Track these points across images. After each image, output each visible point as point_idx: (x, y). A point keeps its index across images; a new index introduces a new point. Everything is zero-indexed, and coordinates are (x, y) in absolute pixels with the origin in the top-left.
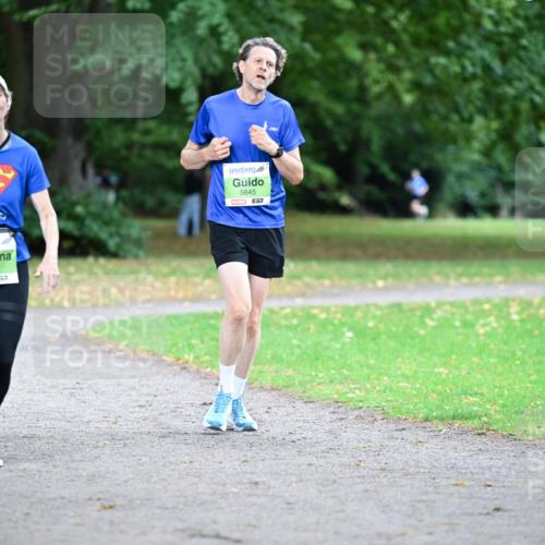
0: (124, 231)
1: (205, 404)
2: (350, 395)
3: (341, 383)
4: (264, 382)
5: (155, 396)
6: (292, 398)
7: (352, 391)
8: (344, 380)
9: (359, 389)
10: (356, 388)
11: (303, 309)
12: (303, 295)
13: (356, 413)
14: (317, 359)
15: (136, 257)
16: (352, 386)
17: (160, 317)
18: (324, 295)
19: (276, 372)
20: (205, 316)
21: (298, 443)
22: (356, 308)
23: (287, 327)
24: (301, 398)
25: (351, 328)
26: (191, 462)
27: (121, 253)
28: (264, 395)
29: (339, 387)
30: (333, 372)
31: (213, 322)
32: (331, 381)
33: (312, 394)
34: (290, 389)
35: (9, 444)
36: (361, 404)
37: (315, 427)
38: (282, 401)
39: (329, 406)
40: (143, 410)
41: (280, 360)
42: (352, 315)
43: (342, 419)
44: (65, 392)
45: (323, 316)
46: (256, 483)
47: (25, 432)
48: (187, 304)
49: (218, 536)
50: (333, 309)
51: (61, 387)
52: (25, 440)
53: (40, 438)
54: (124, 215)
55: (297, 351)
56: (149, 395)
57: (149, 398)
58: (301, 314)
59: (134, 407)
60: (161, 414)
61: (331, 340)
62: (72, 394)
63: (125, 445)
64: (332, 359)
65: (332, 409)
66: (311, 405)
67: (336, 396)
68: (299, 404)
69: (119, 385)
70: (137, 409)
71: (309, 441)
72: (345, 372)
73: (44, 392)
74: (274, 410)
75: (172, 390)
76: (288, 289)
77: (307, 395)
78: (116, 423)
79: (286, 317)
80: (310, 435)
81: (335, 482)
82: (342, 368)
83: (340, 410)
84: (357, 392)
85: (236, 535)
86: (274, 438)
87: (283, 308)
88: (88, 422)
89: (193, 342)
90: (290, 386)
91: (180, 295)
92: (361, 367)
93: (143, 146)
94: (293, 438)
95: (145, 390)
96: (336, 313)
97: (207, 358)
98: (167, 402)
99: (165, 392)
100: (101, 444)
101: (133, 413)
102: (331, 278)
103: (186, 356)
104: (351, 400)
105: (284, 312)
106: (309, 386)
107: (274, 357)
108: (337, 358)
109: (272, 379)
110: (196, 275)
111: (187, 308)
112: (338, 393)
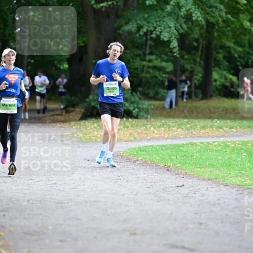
0: (141, 106)
1: (177, 186)
2: (245, 182)
3: (241, 177)
4: (205, 176)
5: (155, 183)
6: (218, 184)
7: (246, 180)
8: (243, 176)
9: (250, 179)
10: (248, 179)
11: (223, 142)
12: (223, 136)
13: (248, 190)
14: (230, 166)
15: (146, 118)
16: (246, 178)
17: (157, 146)
18: (233, 136)
19: (211, 171)
20: (177, 145)
21: (221, 204)
22: (248, 142)
23: (216, 151)
24: (222, 184)
25: (245, 151)
26: (171, 213)
27: (139, 116)
28: (205, 182)
29: (240, 179)
30: (237, 172)
31: (181, 148)
32: (236, 176)
33: (228, 181)
34: (217, 180)
35: (88, 205)
36: (250, 187)
37: (229, 197)
38: (214, 185)
39: (235, 187)
40: (149, 189)
41: (213, 166)
42: (246, 145)
43: (241, 194)
44: (113, 181)
45: (233, 145)
46: (201, 223)
47: (94, 199)
48: (169, 140)
49: (183, 248)
50: (237, 142)
51: (111, 178)
52: (95, 203)
53: (101, 202)
54: (140, 99)
55: (221, 162)
56: (151, 182)
57: (152, 184)
58: (222, 145)
59: (144, 188)
60: (157, 191)
61: (236, 157)
62: (116, 182)
63: (141, 205)
64: (237, 165)
65: (237, 189)
66: (227, 187)
67: (238, 183)
68: (221, 187)
69: (138, 177)
70: (147, 189)
71: (226, 204)
72: (243, 172)
73: (104, 181)
74: (210, 189)
75: (162, 180)
76: (216, 133)
77: (225, 182)
78: (136, 195)
79: (215, 146)
80: (227, 201)
81: (238, 223)
82: (242, 170)
83: (240, 189)
84: (249, 181)
85: (192, 247)
86: (210, 202)
87: (214, 142)
88: (124, 194)
89: (172, 157)
90: (217, 178)
91: (166, 136)
92: (250, 169)
93: (149, 67)
94: (219, 202)
95: (149, 180)
96: (238, 144)
97: (179, 165)
98: (161, 185)
99: (159, 181)
100: (130, 205)
101: (144, 190)
102: (237, 128)
103: (169, 164)
104: (245, 185)
105: (214, 144)
106: (226, 178)
107: (210, 165)
108: (239, 165)
109: (209, 175)
110: (174, 127)
111: (170, 142)
112: (239, 181)
